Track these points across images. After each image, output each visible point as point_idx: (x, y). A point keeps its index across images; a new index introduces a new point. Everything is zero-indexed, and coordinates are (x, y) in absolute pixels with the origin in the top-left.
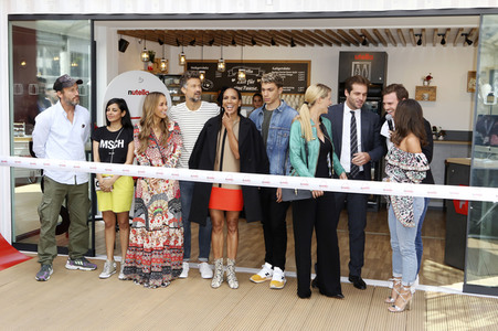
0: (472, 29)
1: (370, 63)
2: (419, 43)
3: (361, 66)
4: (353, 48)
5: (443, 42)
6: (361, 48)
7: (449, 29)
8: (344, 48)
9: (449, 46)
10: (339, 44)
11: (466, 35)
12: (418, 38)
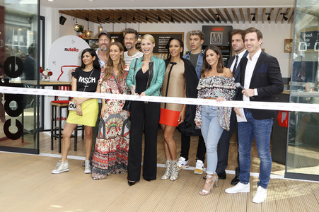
0: (288, 9)
1: (222, 33)
2: (254, 19)
3: (216, 35)
4: (211, 24)
5: (269, 19)
6: (217, 24)
7: (273, 9)
8: (205, 24)
9: (273, 23)
10: (202, 22)
11: (284, 14)
12: (252, 16)
